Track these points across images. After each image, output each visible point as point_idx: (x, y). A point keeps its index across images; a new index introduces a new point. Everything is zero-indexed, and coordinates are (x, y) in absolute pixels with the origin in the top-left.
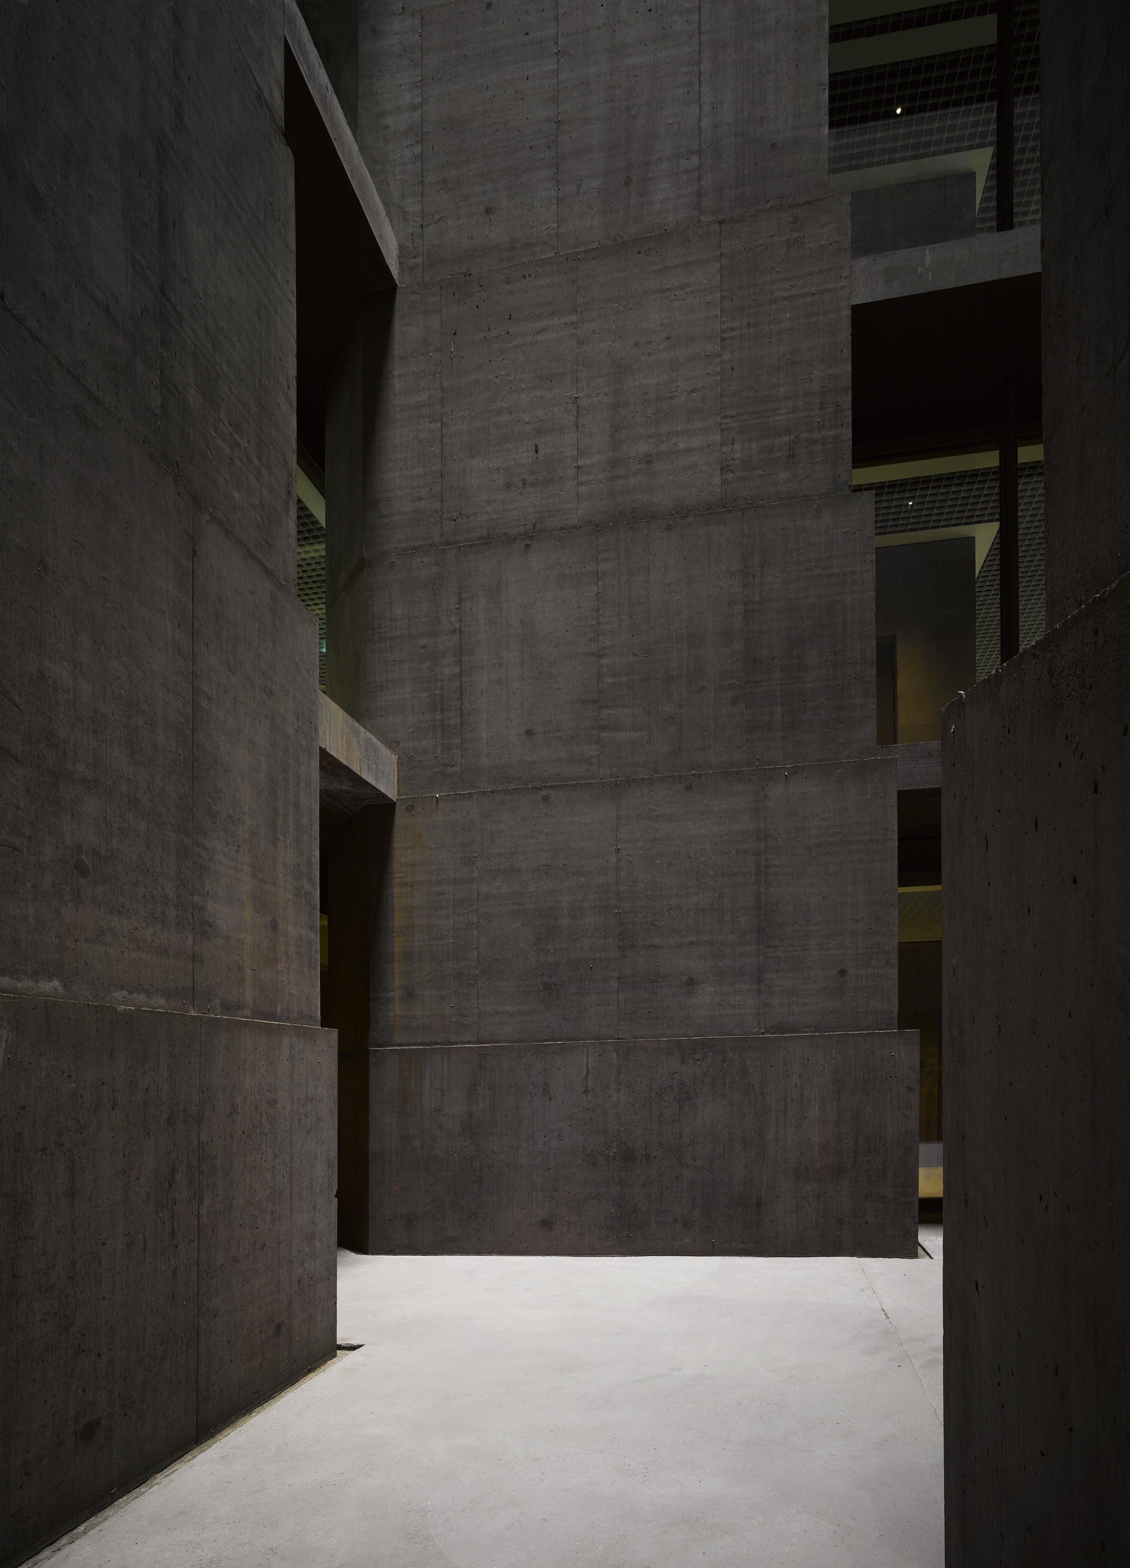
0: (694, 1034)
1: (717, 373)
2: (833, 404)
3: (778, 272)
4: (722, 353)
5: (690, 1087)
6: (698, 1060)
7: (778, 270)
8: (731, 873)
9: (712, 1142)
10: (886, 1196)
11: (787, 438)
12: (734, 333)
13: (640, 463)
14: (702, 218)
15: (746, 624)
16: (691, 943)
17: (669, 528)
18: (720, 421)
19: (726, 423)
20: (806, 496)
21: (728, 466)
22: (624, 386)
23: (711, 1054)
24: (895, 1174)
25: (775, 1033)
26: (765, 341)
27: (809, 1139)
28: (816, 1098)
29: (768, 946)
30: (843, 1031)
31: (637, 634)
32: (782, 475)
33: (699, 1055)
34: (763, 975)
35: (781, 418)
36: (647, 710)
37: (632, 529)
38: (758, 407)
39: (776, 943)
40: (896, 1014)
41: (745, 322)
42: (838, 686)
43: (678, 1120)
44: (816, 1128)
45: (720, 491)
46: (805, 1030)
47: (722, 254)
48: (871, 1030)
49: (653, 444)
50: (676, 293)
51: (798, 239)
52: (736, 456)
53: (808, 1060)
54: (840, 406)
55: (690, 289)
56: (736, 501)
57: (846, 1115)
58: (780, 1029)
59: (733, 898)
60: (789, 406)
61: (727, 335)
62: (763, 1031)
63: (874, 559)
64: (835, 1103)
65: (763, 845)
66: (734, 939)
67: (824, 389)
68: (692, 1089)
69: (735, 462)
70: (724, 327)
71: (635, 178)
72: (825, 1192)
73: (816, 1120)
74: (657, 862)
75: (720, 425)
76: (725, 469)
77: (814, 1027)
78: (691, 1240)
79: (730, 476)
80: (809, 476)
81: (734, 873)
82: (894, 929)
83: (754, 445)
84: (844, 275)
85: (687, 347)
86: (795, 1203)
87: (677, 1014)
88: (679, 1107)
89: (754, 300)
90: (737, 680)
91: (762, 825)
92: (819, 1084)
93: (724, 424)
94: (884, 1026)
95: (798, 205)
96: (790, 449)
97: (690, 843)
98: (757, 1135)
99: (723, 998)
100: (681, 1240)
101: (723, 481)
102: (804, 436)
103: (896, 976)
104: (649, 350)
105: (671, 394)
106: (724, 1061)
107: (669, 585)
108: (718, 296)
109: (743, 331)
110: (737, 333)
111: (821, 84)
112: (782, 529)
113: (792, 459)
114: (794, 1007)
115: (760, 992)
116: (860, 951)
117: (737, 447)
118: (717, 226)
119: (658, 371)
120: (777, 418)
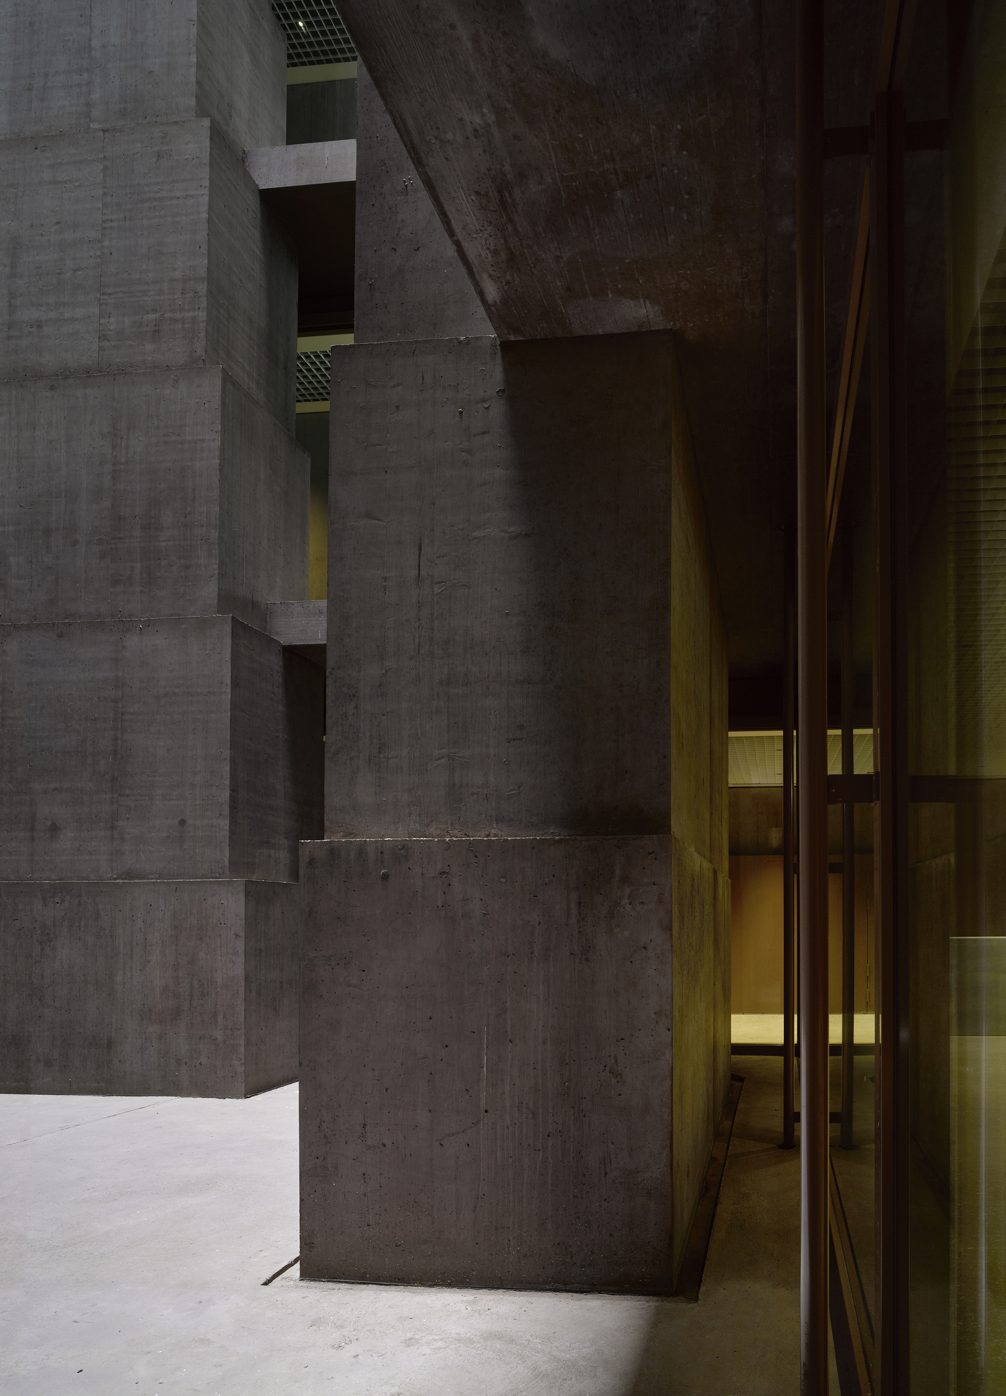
0: (56, 878)
1: (98, 256)
2: (192, 291)
3: (150, 177)
4: (103, 240)
5: (51, 930)
6: (58, 903)
7: (150, 175)
8: (93, 718)
9: (69, 983)
10: (217, 1039)
11: (153, 316)
12: (113, 224)
13: (32, 327)
14: (91, 125)
15: (114, 483)
16: (55, 789)
17: (52, 388)
18: (99, 297)
19: (104, 299)
20: (168, 366)
21: (104, 335)
22: (20, 261)
23: (68, 897)
24: (224, 1018)
25: (125, 879)
26: (138, 233)
27: (152, 981)
28: (157, 943)
29: (120, 795)
30: (183, 878)
31: (23, 487)
32: (149, 347)
33: (58, 898)
34: (116, 823)
35: (149, 298)
36: (30, 559)
37: (22, 386)
38: (131, 287)
39: (127, 792)
40: (227, 863)
41: (122, 216)
42: (187, 546)
43: (40, 962)
44: (158, 971)
45: (97, 356)
46: (151, 876)
47: (105, 157)
48: (206, 878)
49: (43, 312)
50: (66, 186)
51: (167, 152)
52: (112, 328)
53: (151, 905)
54: (198, 292)
55: (77, 184)
56: (110, 367)
57: (183, 960)
58: (129, 875)
59: (94, 742)
60: (156, 289)
61: (107, 225)
62: (115, 876)
63: (220, 429)
64: (174, 948)
65: (120, 693)
66: (92, 787)
67: (185, 277)
68: (52, 931)
69: (111, 333)
70: (105, 218)
71: (36, 86)
72: (166, 1034)
73: (157, 963)
74: (32, 704)
75: (99, 300)
76: (103, 337)
77: (158, 873)
78: (51, 1078)
79: (106, 344)
80: (170, 349)
81: (95, 718)
82: (226, 783)
83: (126, 320)
84: (203, 185)
85: (74, 232)
86: (140, 1044)
87: (42, 858)
88: (41, 948)
89: (130, 198)
90: (105, 536)
91: (120, 674)
92: (160, 929)
93: (103, 299)
94: (217, 875)
95: (167, 123)
96: (156, 326)
97: (60, 688)
98: (107, 978)
99: (81, 843)
100: (43, 1079)
101: (99, 347)
102: (168, 315)
103: (227, 827)
104: (41, 232)
105: (60, 270)
106: (79, 904)
107: (51, 442)
108: (101, 191)
109: (121, 223)
110: (115, 224)
111: (191, 20)
112: (146, 396)
113: (157, 334)
114: (141, 854)
115: (113, 838)
116: (198, 802)
117: (112, 320)
118: (101, 133)
119: (50, 250)
120: (146, 298)
